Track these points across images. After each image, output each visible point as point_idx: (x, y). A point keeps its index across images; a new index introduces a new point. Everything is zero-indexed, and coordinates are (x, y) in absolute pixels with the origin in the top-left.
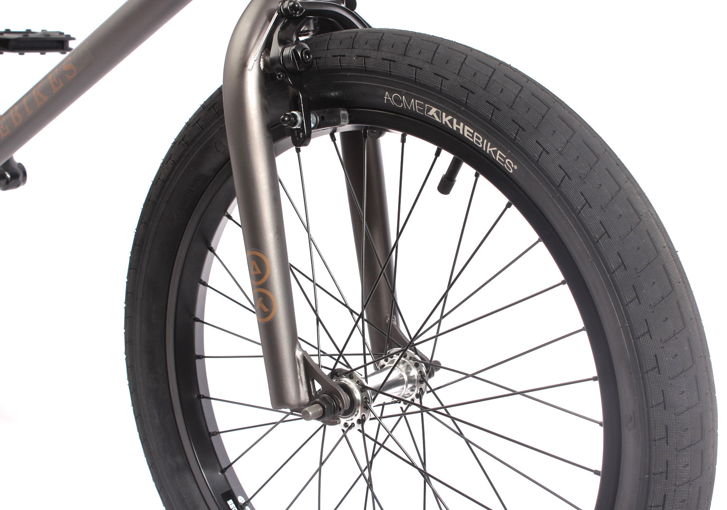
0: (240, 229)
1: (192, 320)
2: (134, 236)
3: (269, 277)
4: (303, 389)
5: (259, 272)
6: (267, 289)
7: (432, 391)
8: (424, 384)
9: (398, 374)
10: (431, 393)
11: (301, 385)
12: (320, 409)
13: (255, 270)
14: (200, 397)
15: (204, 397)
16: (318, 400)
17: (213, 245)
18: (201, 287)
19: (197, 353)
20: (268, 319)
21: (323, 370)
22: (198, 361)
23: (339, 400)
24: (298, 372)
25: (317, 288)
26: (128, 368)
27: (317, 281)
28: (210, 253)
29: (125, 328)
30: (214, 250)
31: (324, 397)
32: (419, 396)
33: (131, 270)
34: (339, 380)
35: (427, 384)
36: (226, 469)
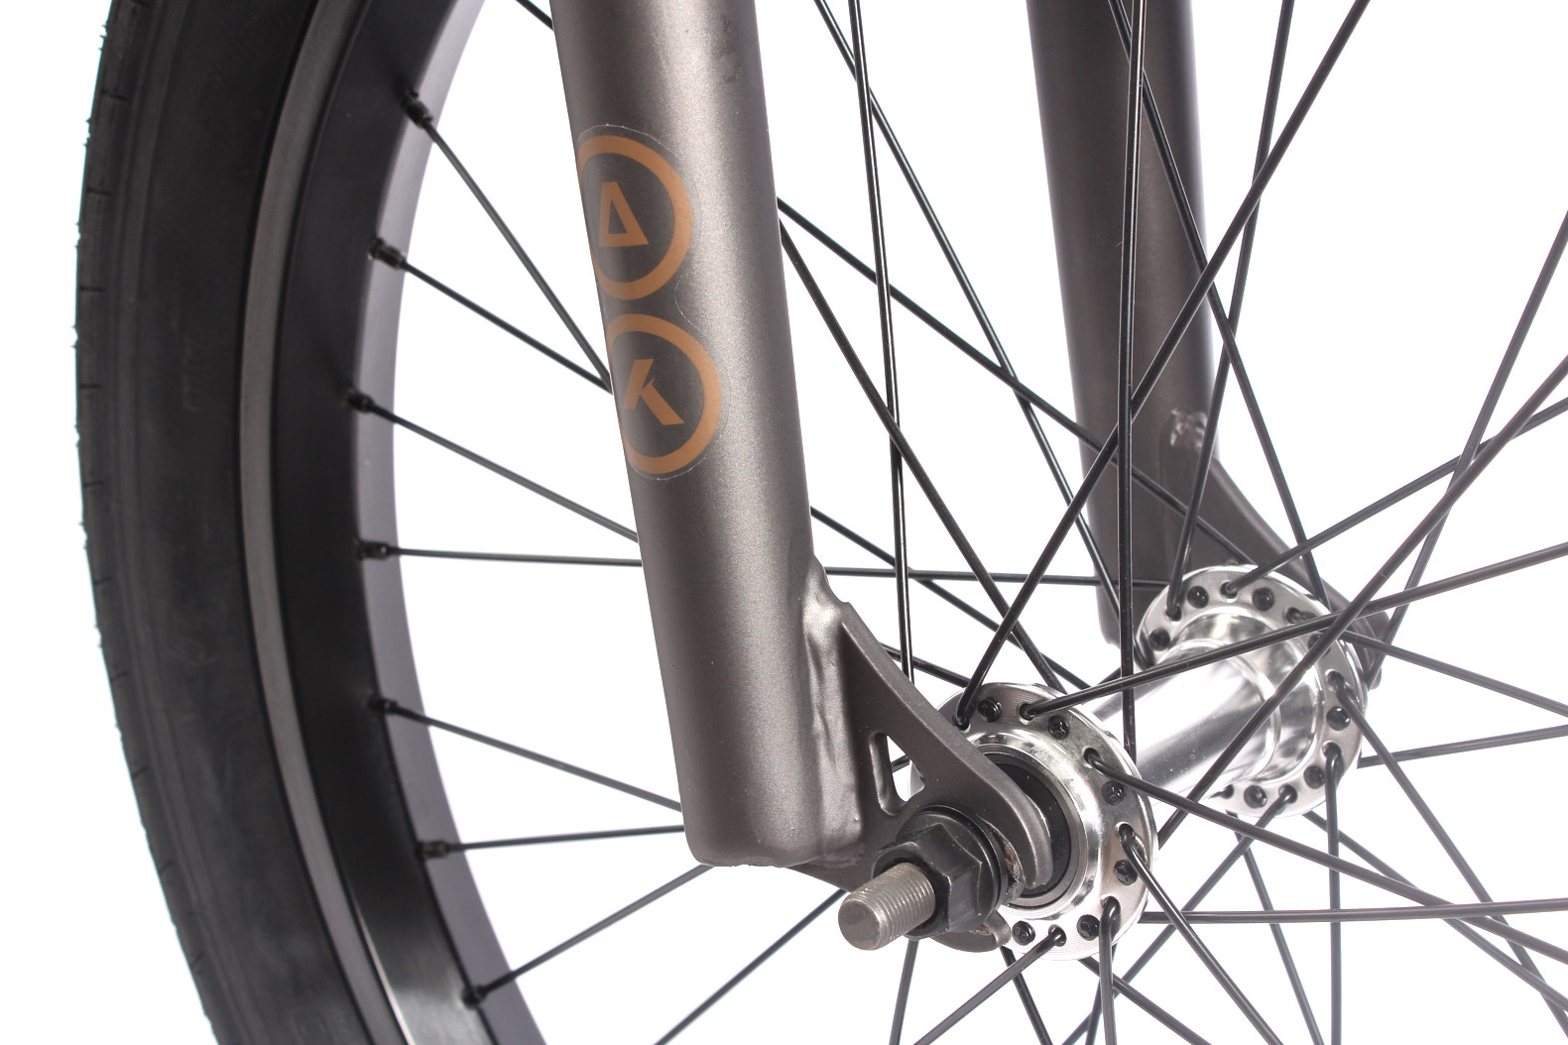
0: (548, 35)
1: (344, 404)
2: (98, 54)
3: (686, 264)
4: (836, 776)
5: (637, 237)
6: (676, 320)
7: (1385, 758)
8: (1352, 727)
9: (1238, 683)
10: (1382, 770)
11: (824, 762)
12: (924, 889)
13: (617, 226)
14: (382, 707)
15: (395, 709)
16: (911, 844)
17: (425, 95)
18: (379, 269)
19: (368, 531)
20: (678, 460)
21: (923, 682)
22: (370, 568)
23: (1009, 846)
24: (815, 700)
25: (896, 307)
26: (95, 583)
27: (895, 279)
28: (412, 132)
29: (80, 427)
30: (429, 119)
31: (939, 828)
32: (1325, 777)
33: (92, 195)
34: (1000, 739)
35: (1365, 730)
36: (485, 990)
